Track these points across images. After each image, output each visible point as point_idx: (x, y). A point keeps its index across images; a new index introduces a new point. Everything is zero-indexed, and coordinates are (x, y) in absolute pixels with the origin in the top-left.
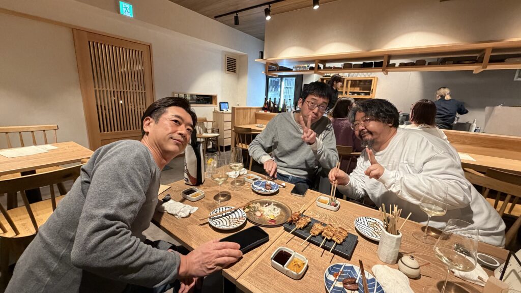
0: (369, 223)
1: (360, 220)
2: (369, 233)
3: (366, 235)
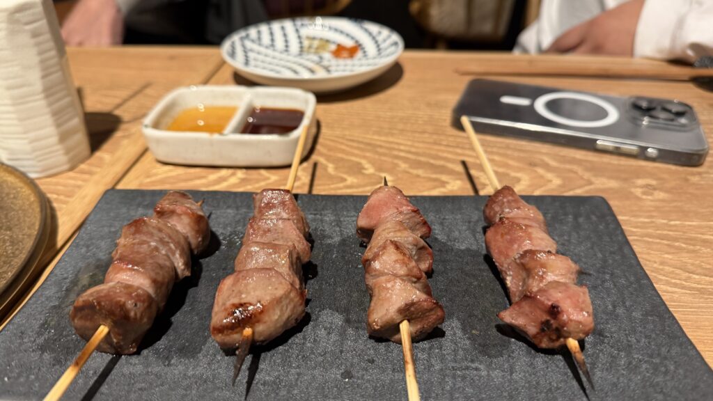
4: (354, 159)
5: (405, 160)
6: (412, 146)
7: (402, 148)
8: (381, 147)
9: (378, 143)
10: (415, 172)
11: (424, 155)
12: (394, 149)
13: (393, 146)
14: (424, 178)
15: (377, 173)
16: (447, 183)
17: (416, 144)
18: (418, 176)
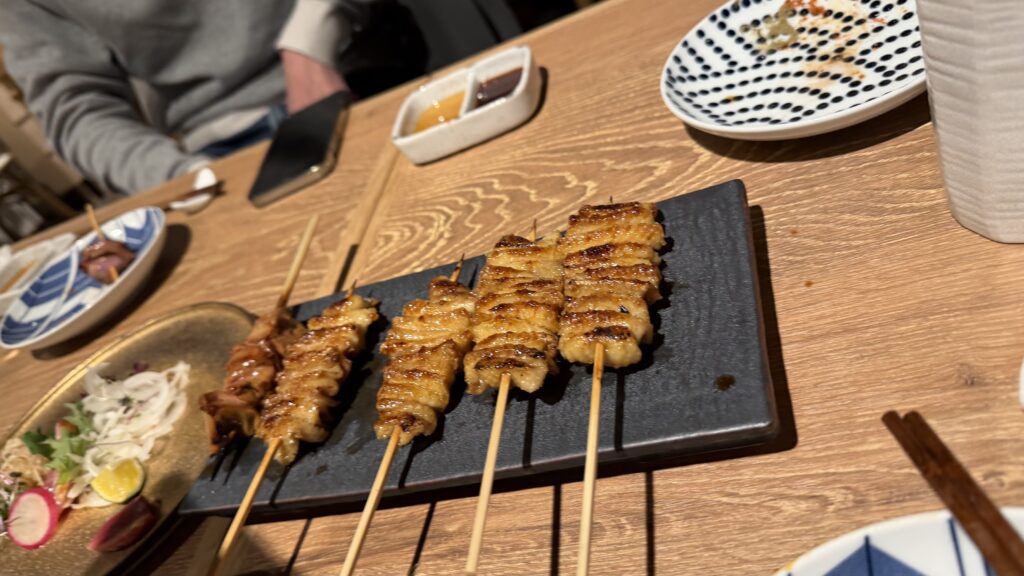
0: (750, 37)
1: (689, 61)
2: (796, 99)
3: (786, 124)
4: (556, 174)
5: (610, 155)
6: (619, 134)
7: (609, 140)
8: (585, 147)
9: (583, 143)
10: (621, 167)
11: (633, 140)
12: (600, 145)
13: (598, 141)
14: (631, 171)
15: (581, 184)
16: (656, 168)
17: (625, 129)
18: (624, 171)
